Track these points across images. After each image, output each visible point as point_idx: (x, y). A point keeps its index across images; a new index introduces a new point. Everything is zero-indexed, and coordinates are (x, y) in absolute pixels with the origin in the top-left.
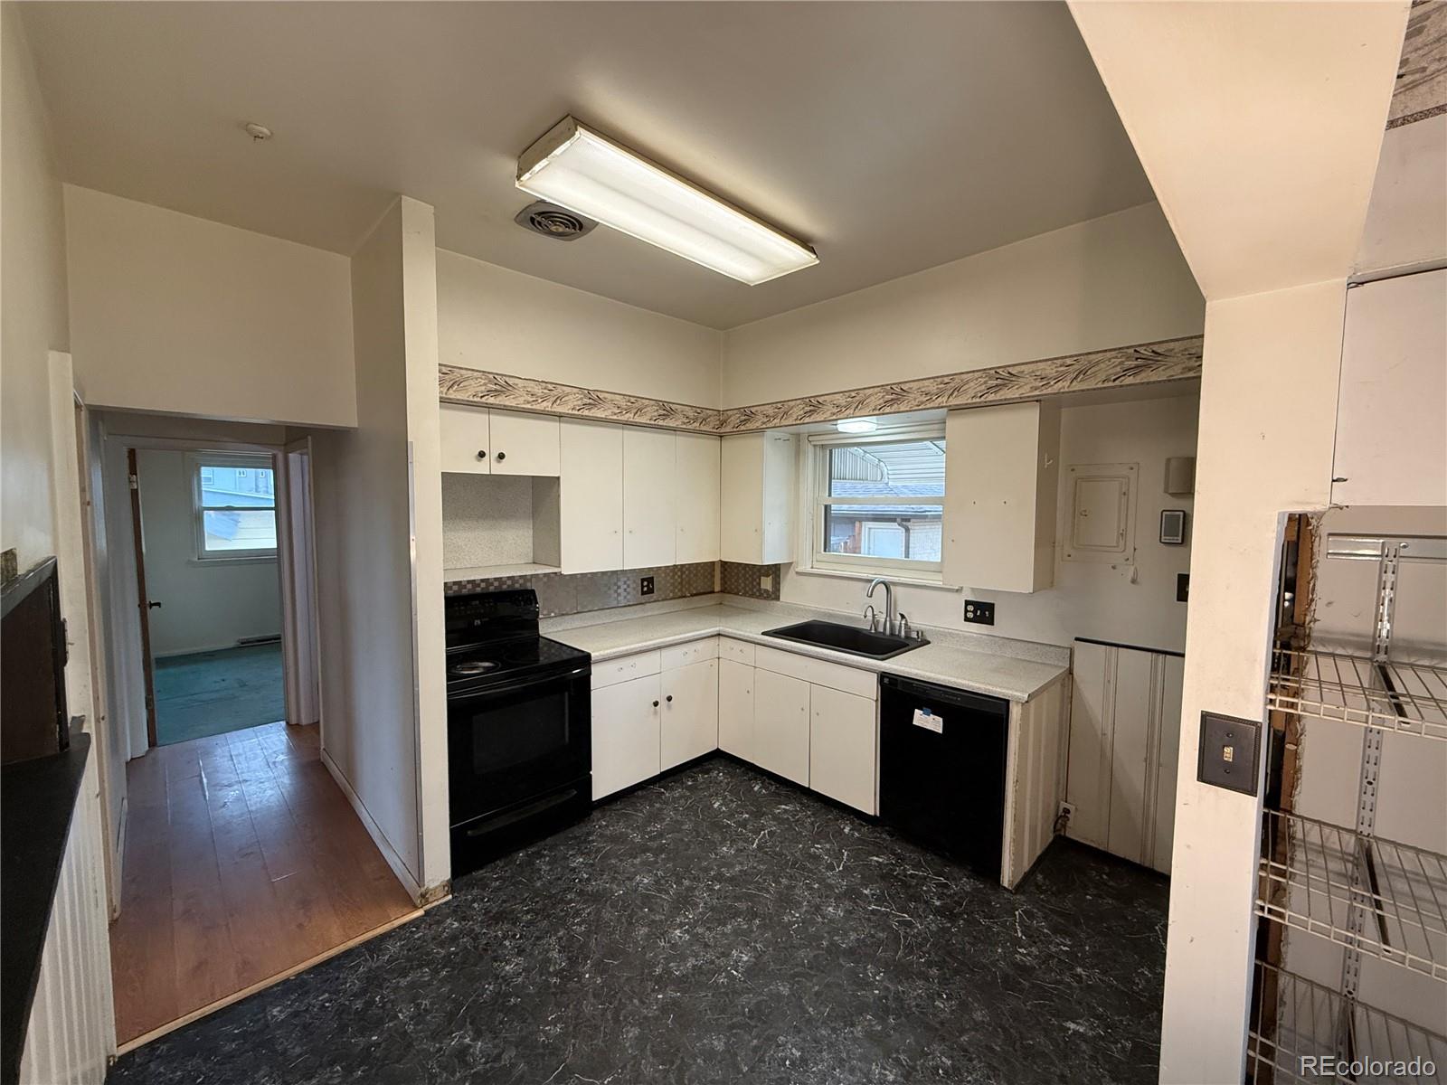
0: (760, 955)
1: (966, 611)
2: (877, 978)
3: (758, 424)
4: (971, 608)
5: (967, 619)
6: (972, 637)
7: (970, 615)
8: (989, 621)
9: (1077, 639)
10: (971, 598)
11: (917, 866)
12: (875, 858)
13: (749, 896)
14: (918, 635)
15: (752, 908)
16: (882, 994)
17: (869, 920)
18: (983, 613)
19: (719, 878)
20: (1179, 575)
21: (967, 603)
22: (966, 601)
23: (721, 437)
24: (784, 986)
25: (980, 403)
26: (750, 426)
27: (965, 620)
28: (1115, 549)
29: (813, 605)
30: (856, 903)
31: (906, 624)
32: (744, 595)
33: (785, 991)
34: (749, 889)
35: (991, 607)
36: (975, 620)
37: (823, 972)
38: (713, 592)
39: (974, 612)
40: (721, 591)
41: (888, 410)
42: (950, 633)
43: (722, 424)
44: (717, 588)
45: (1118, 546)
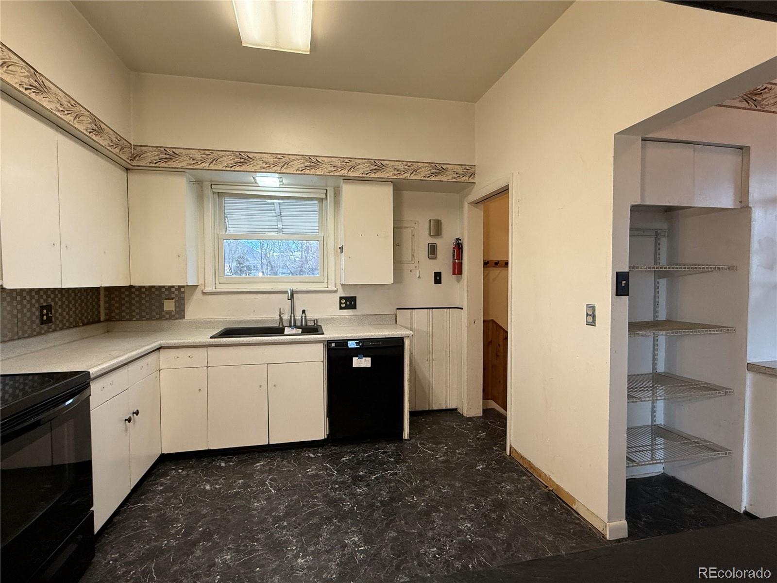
0: (361, 532)
1: (341, 303)
2: (415, 499)
3: (184, 164)
4: (343, 301)
5: (341, 308)
6: (346, 318)
7: (343, 305)
8: (354, 307)
9: (398, 309)
10: (343, 295)
11: (365, 452)
12: (344, 459)
13: (312, 514)
14: (314, 322)
15: (322, 517)
16: (426, 503)
17: (379, 482)
18: (350, 303)
19: (277, 520)
20: (435, 273)
21: (341, 298)
22: (340, 297)
23: (127, 169)
24: (390, 533)
25: (367, 177)
26: (171, 164)
27: (340, 309)
28: (410, 262)
29: (221, 317)
30: (364, 481)
31: (306, 317)
32: (140, 319)
33: (394, 534)
34: (305, 512)
35: (354, 299)
36: (347, 307)
37: (395, 515)
38: (99, 321)
39: (345, 303)
40: (106, 320)
41: (308, 172)
42: (331, 318)
43: (133, 158)
44: (102, 319)
45: (412, 261)
